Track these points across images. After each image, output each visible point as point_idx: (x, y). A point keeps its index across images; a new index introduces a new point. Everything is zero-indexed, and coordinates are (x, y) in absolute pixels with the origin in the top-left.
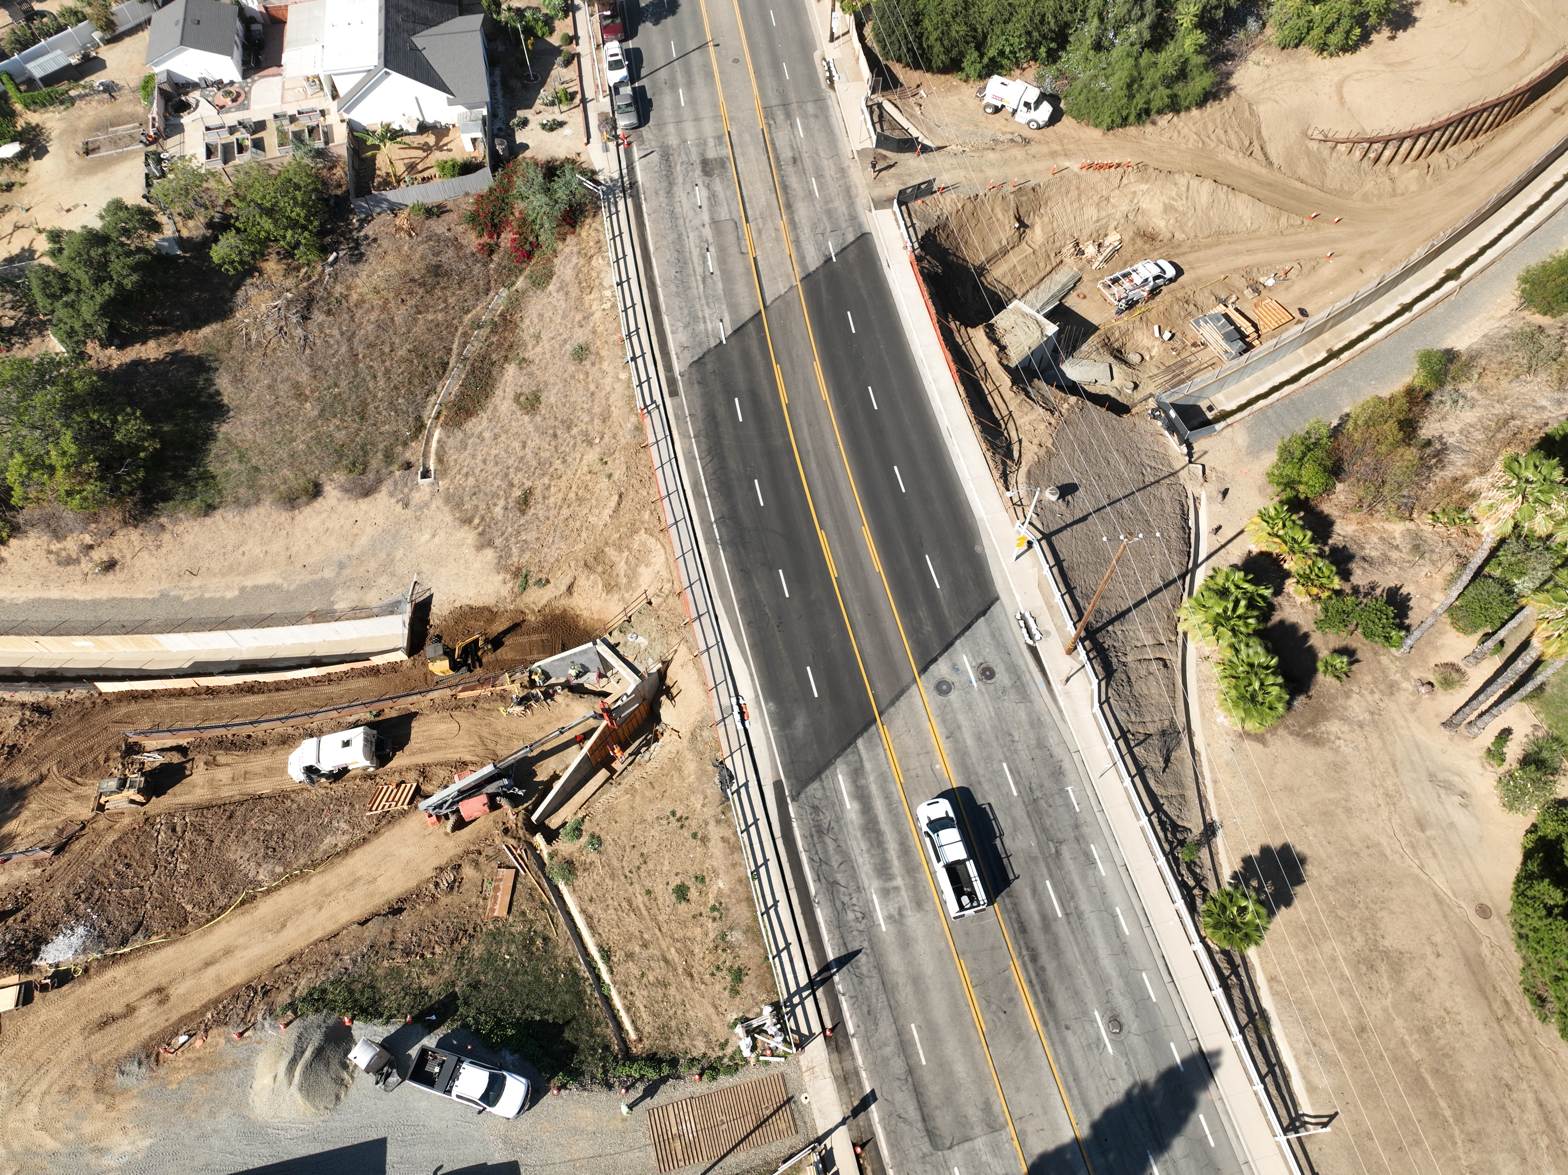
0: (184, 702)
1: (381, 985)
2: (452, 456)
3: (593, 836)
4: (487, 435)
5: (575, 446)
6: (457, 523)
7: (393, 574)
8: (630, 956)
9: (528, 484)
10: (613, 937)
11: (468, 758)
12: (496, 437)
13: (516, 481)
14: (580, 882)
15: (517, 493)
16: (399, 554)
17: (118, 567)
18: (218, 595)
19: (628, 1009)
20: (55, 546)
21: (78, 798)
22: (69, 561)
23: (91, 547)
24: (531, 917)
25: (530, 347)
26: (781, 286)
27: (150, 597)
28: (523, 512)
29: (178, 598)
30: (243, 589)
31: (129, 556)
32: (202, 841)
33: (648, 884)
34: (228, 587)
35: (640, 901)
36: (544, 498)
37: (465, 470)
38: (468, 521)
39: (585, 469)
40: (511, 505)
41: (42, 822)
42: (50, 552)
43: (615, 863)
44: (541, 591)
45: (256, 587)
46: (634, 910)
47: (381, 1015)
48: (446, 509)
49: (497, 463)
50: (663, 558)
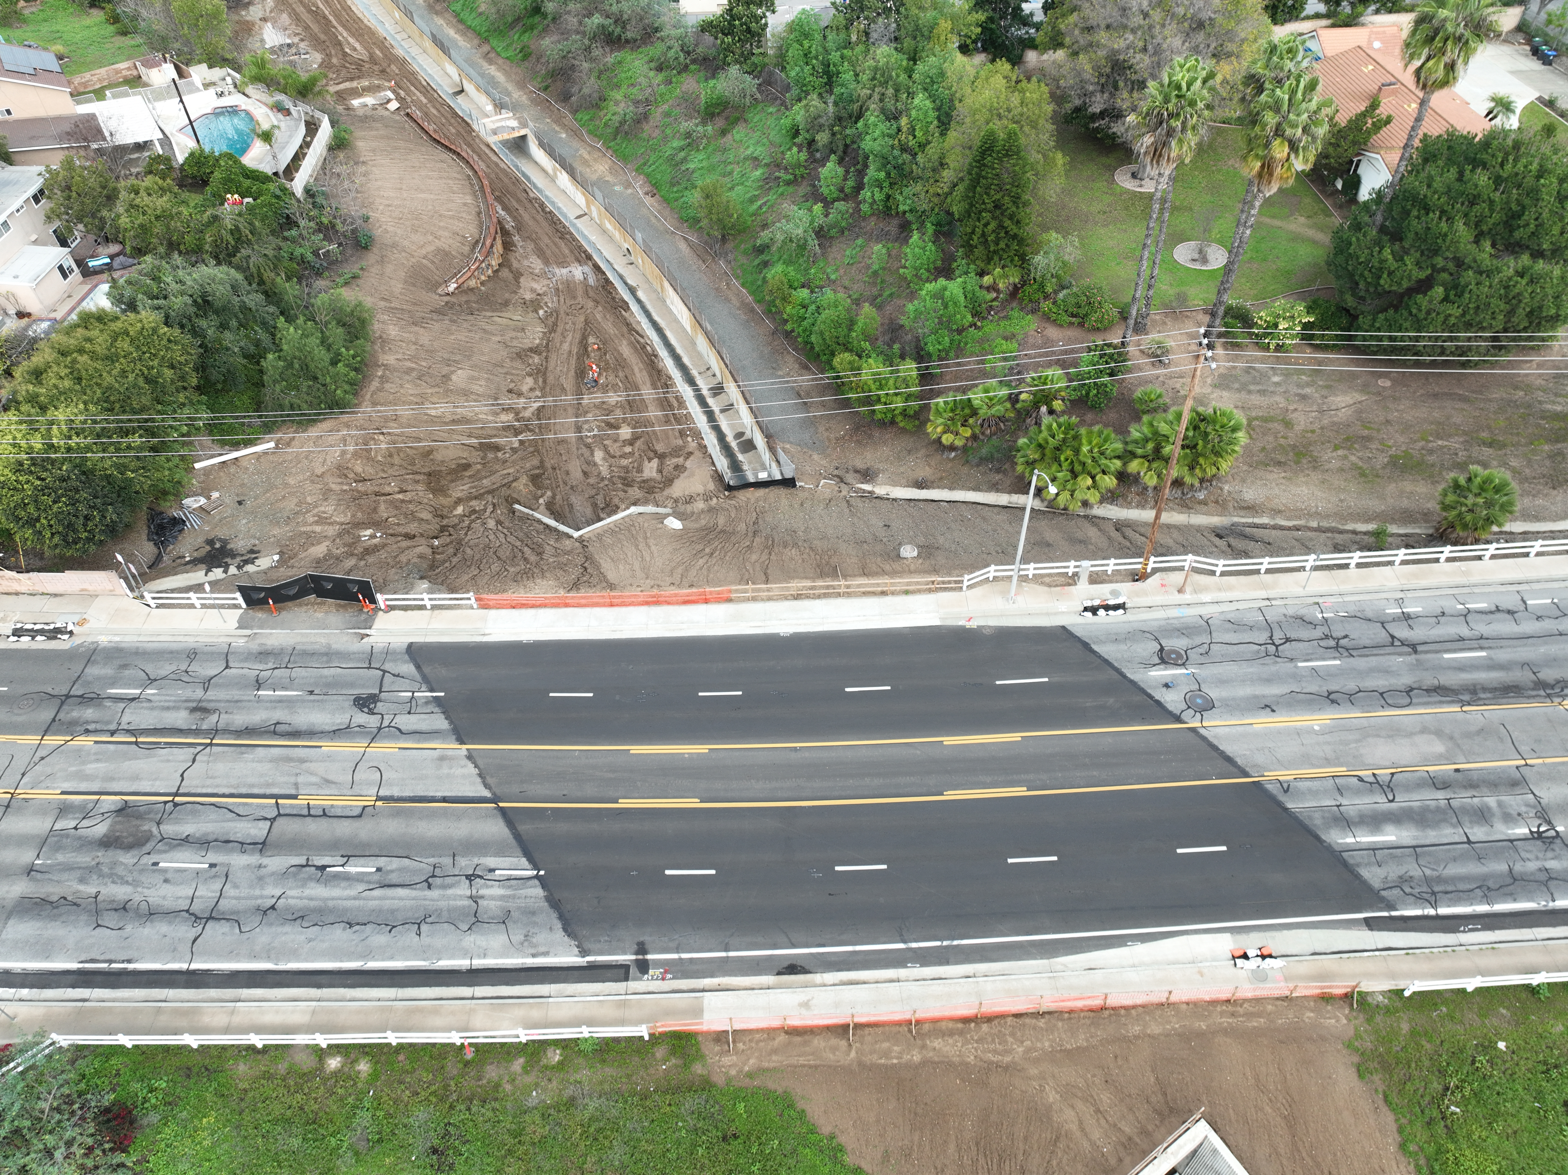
26: (459, 771)
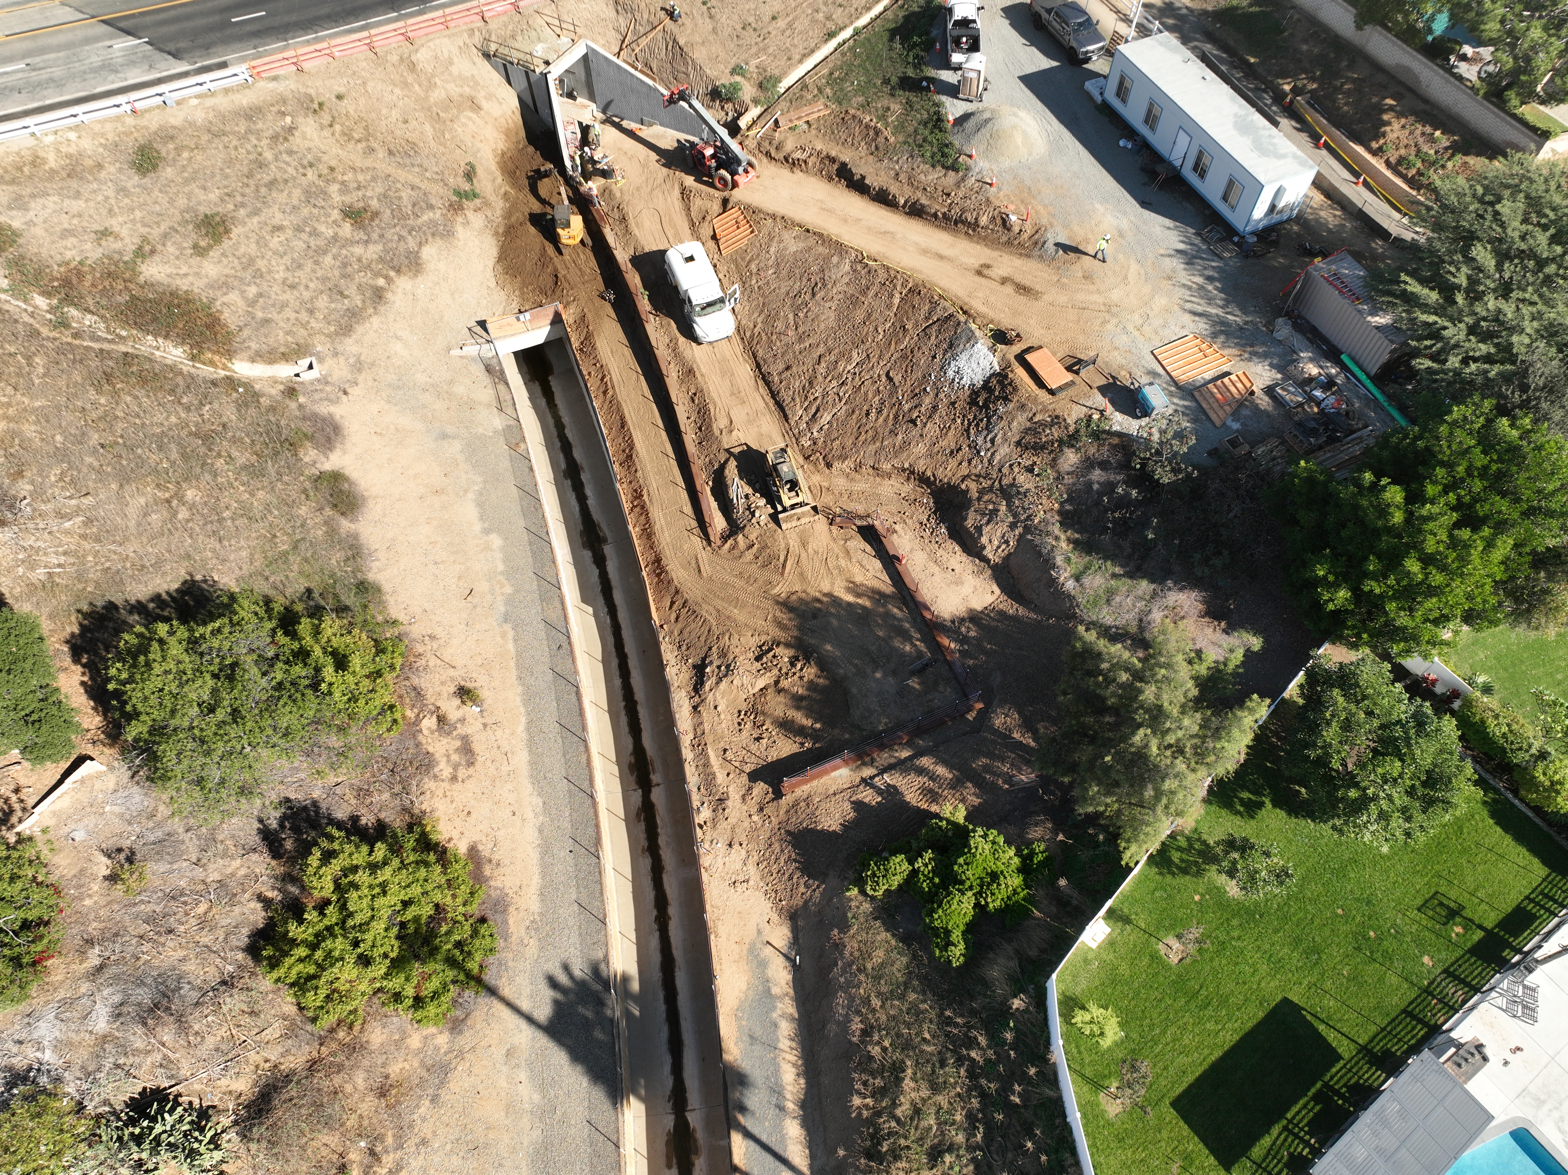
0: (657, 515)
1: (911, 129)
2: (280, 338)
3: (733, 72)
4: (252, 291)
5: (290, 153)
6: (382, 309)
7: (451, 382)
8: (828, 18)
9: (336, 214)
10: (817, 33)
11: (677, 192)
12: (259, 274)
13: (329, 233)
14: (776, 72)
15: (347, 229)
16: (421, 378)
17: (469, 685)
18: (499, 555)
19: (869, 9)
20: (444, 769)
21: (804, 544)
22: (467, 749)
23: (441, 720)
24: (816, 92)
25: (118, 245)
26: (60, 12)
27: (511, 634)
28: (376, 214)
29: (509, 601)
30: (487, 532)
31: (452, 672)
32: (822, 369)
33: (766, 19)
34: (487, 548)
35: (781, 23)
36: (358, 188)
37: (304, 316)
38: (378, 295)
39: (327, 133)
40: (362, 235)
41: (843, 563)
42: (454, 779)
43: (754, 50)
44: (480, 171)
45: (481, 519)
46: (790, 25)
47: (937, 113)
48: (360, 329)
49: (300, 267)
50: (446, 41)
